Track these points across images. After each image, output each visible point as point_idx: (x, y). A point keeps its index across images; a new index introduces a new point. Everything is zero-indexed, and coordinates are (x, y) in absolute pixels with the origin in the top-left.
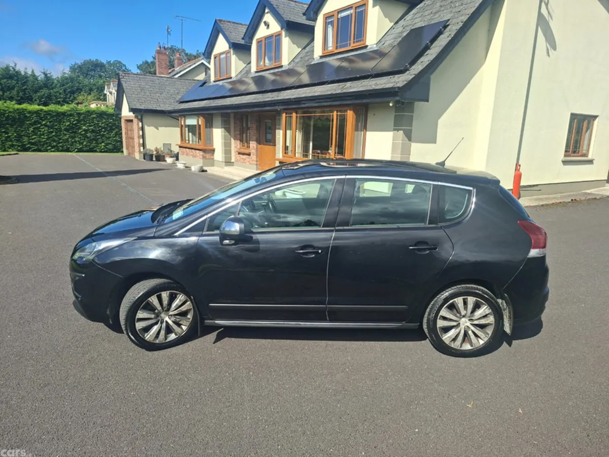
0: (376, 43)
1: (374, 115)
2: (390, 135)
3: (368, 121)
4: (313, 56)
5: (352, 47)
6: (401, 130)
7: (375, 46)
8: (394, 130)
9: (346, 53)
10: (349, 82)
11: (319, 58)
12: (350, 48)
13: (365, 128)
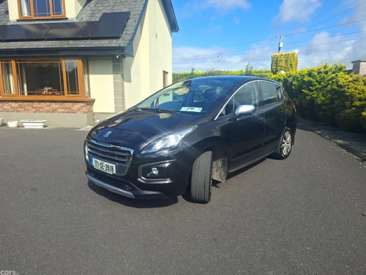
0: (75, 17)
1: (95, 64)
2: (111, 77)
3: (89, 68)
4: (9, 19)
5: (52, 17)
6: (120, 73)
7: (75, 19)
8: (114, 73)
9: (46, 21)
10: (72, 41)
11: (16, 21)
12: (50, 18)
13: (88, 72)
